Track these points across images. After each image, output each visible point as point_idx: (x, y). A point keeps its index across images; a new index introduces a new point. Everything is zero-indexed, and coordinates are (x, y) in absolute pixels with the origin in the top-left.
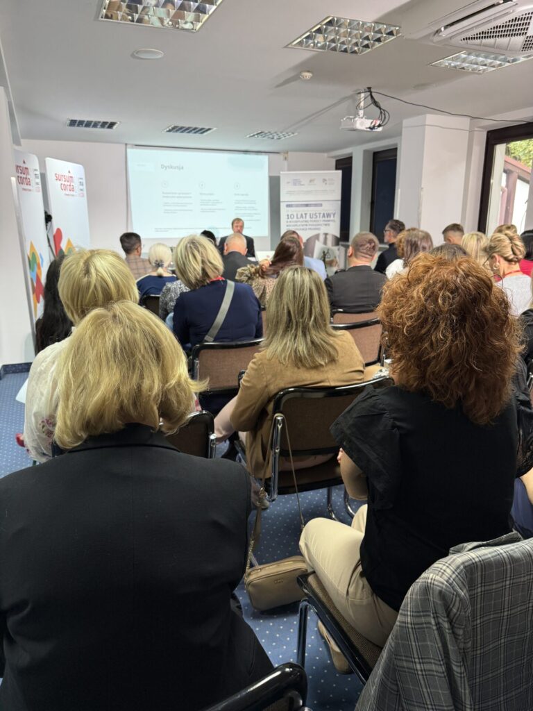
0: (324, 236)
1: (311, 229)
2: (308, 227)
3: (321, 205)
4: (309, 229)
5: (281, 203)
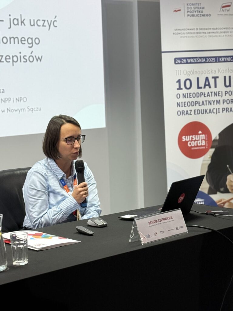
1: (227, 110)
2: (221, 106)
4: (223, 111)
5: (163, 54)
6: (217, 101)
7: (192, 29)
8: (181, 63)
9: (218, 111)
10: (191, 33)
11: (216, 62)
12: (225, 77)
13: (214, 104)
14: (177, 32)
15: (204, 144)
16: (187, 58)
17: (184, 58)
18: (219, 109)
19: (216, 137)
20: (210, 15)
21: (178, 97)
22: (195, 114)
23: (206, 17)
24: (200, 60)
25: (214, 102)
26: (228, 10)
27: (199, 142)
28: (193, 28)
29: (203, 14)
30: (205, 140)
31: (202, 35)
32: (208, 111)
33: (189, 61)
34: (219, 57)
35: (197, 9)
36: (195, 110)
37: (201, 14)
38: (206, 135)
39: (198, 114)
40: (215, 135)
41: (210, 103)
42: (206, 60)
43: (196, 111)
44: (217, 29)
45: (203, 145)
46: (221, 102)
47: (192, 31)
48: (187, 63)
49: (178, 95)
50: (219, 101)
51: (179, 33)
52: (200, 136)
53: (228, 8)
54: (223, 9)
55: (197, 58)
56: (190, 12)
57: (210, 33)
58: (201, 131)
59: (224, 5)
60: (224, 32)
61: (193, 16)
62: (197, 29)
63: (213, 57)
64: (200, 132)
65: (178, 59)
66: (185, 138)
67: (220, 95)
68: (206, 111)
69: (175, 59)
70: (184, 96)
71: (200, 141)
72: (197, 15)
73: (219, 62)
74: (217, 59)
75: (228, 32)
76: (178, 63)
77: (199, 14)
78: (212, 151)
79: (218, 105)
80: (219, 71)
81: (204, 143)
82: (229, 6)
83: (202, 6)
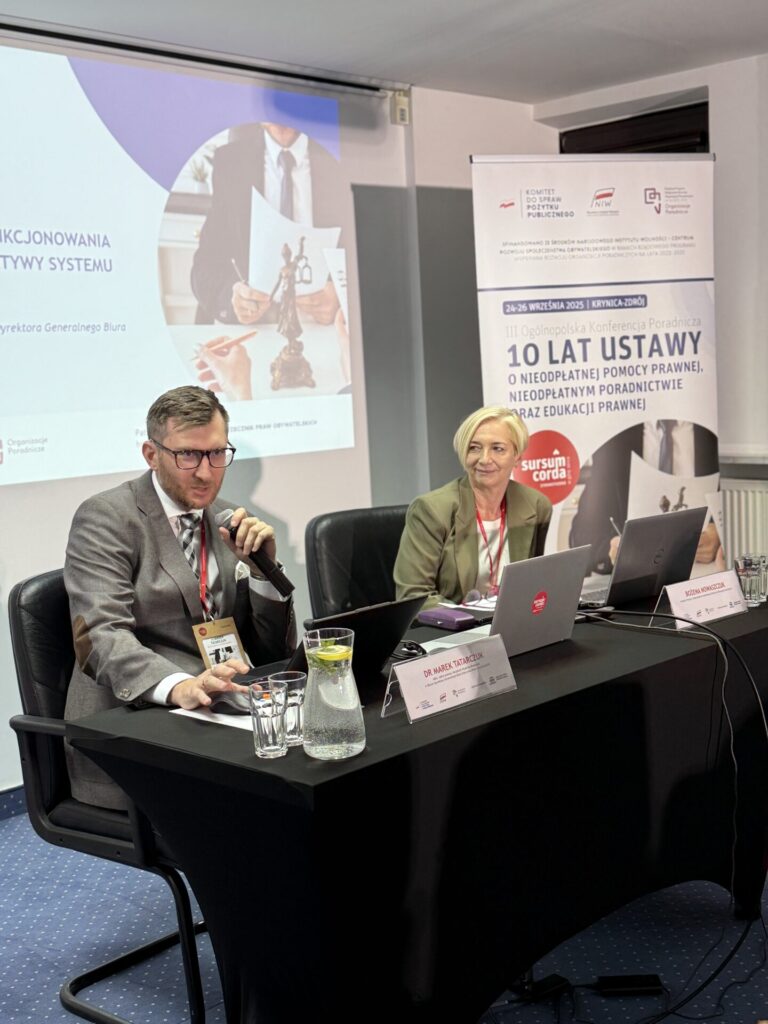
0: (661, 433)
1: (608, 405)
2: (597, 398)
3: (642, 301)
4: (600, 408)
5: (480, 294)
6: (588, 388)
7: (538, 243)
8: (517, 312)
9: (590, 408)
10: (535, 251)
11: (585, 309)
12: (603, 340)
13: (582, 395)
14: (507, 248)
15: (564, 476)
16: (528, 303)
17: (522, 302)
18: (592, 404)
19: (588, 461)
20: (572, 214)
21: (512, 381)
22: (546, 415)
23: (564, 217)
24: (555, 306)
25: (582, 391)
26: (608, 204)
27: (553, 471)
28: (539, 240)
29: (559, 211)
30: (566, 468)
31: (558, 253)
32: (571, 409)
33: (532, 307)
34: (591, 299)
35: (546, 202)
36: (546, 407)
37: (556, 211)
38: (568, 458)
39: (552, 415)
40: (585, 457)
41: (574, 392)
42: (566, 305)
43: (548, 409)
44: (585, 241)
45: (562, 477)
46: (597, 390)
47: (537, 247)
48: (529, 312)
49: (512, 378)
50: (593, 387)
51: (512, 252)
52: (557, 459)
53: (607, 199)
54: (598, 201)
55: (547, 301)
56: (534, 207)
57: (572, 250)
58: (559, 450)
59: (598, 194)
60: (601, 249)
61: (539, 215)
62: (548, 243)
63: (579, 300)
64: (556, 452)
65: (510, 303)
66: (527, 464)
67: (595, 375)
68: (567, 409)
69: (505, 304)
70: (524, 378)
71: (556, 470)
72: (548, 214)
73: (591, 308)
74: (587, 304)
75: (607, 248)
76: (512, 313)
77: (552, 211)
78: (578, 490)
79: (591, 395)
80: (591, 327)
81: (563, 474)
82: (610, 195)
83: (556, 196)
